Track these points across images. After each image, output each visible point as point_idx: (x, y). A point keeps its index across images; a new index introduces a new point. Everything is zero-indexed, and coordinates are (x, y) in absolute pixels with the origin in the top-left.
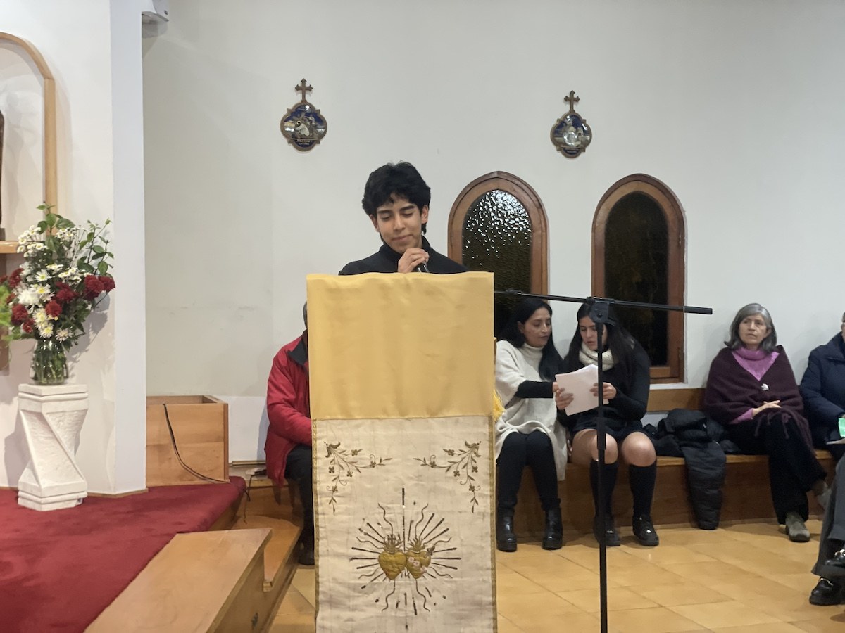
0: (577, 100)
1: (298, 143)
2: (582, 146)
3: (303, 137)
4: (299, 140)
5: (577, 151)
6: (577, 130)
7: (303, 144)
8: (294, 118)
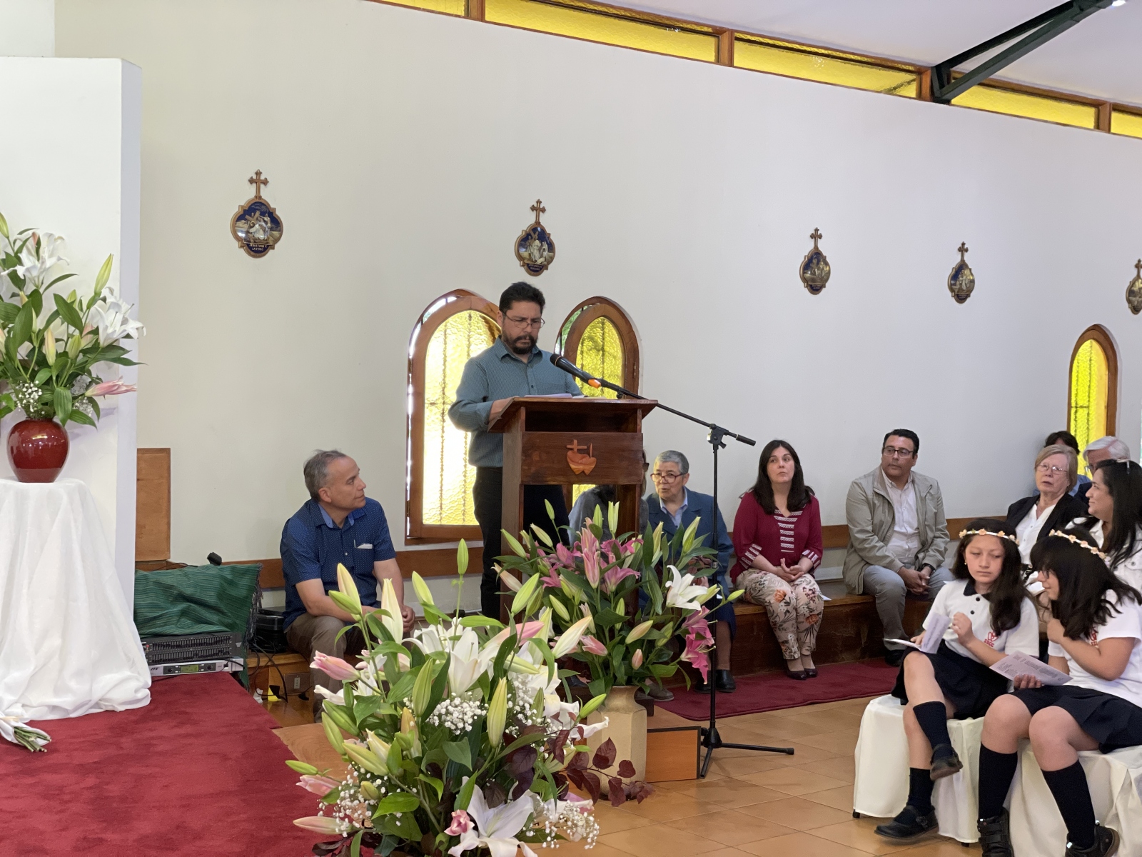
0: (543, 210)
1: (251, 248)
2: (546, 263)
3: (256, 240)
4: (251, 244)
5: (541, 269)
6: (542, 245)
7: (257, 249)
8: (247, 217)
